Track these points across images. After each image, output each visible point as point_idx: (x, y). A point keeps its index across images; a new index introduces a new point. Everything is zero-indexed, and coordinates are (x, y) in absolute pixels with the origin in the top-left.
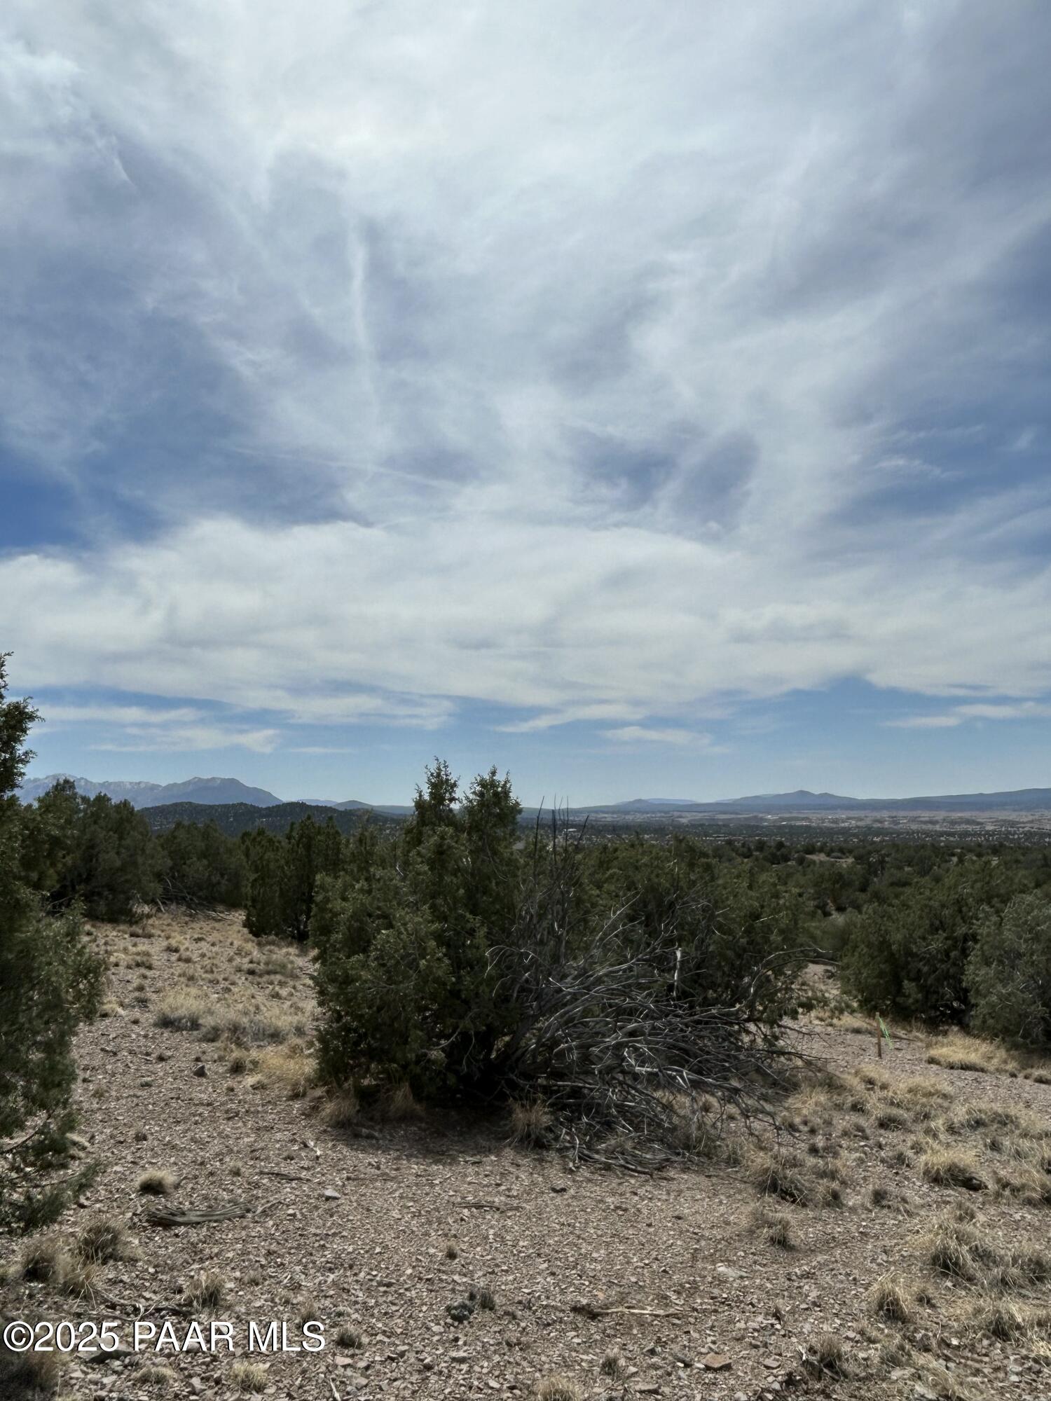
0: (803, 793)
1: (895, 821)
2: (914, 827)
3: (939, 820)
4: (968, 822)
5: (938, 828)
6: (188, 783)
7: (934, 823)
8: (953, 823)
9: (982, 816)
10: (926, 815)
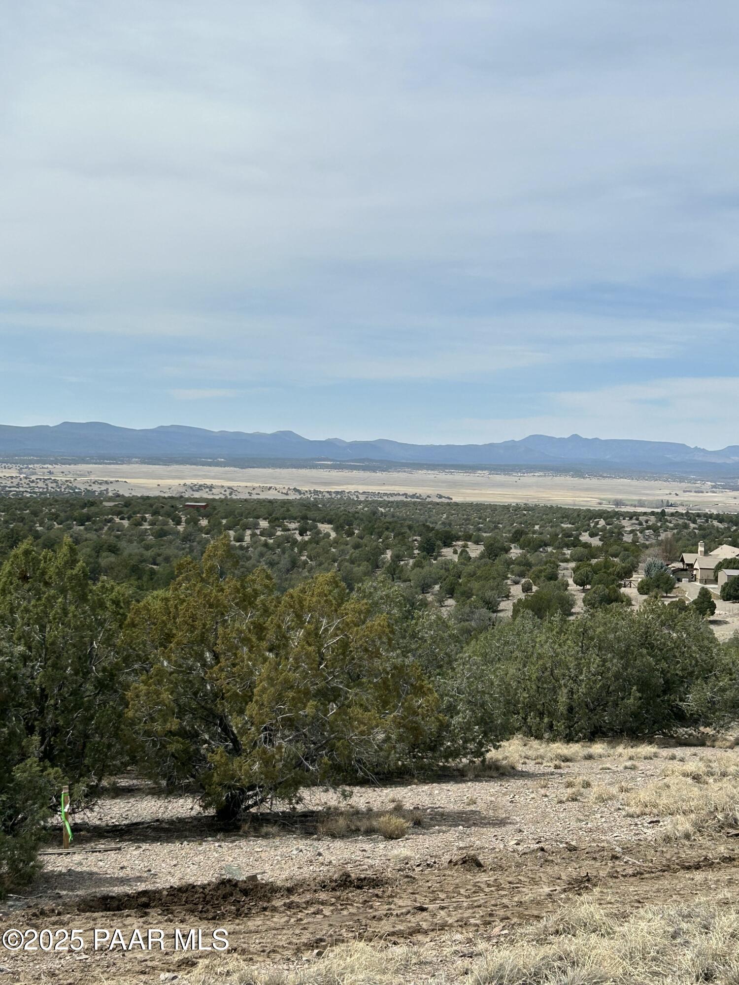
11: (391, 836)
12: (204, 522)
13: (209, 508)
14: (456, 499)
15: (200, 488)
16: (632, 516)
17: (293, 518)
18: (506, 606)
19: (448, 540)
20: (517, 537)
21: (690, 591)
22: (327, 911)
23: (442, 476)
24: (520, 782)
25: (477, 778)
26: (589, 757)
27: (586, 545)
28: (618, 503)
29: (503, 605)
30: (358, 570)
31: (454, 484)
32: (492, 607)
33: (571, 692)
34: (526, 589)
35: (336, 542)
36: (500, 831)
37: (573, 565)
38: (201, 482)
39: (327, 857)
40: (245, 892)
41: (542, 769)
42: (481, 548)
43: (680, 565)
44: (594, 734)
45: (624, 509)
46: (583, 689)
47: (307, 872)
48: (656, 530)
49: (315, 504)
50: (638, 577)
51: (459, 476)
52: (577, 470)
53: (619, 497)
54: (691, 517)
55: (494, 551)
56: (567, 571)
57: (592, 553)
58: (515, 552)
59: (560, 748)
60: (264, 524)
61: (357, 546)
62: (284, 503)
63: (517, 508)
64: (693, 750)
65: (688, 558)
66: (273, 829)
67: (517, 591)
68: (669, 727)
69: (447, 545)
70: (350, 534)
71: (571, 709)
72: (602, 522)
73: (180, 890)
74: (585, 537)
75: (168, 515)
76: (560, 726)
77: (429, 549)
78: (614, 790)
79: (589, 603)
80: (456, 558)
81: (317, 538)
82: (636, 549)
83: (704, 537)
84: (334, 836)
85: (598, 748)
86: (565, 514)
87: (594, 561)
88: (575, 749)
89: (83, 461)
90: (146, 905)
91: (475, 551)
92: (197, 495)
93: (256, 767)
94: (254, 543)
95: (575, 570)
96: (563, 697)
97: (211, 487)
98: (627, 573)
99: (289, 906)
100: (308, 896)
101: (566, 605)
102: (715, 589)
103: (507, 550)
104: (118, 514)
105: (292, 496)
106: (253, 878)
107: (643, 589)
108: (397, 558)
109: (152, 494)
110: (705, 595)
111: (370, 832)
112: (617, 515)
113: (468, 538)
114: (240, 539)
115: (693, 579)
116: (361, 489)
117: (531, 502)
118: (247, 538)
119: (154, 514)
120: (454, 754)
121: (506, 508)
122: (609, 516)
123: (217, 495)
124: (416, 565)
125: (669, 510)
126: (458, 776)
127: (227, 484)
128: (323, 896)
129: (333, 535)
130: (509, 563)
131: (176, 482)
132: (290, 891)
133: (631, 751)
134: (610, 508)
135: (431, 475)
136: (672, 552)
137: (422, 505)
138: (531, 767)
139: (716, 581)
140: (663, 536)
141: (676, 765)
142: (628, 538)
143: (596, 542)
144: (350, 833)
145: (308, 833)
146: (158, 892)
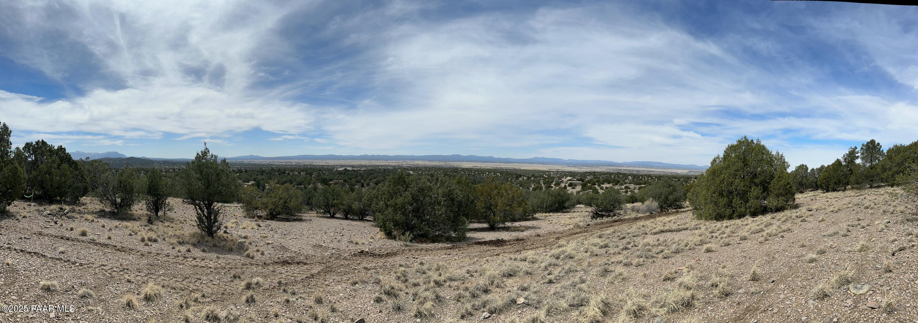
0: (251, 156)
1: (274, 162)
2: (278, 164)
3: (283, 162)
4: (289, 162)
5: (283, 164)
6: (107, 153)
7: (282, 163)
8: (286, 163)
9: (292, 161)
10: (280, 161)
11: (522, 231)
12: (477, 173)
13: (477, 170)
14: (521, 169)
15: (476, 166)
16: (552, 172)
17: (492, 172)
18: (531, 188)
19: (520, 176)
20: (533, 176)
21: (563, 185)
22: (517, 245)
23: (519, 164)
24: (540, 221)
25: (532, 220)
26: (550, 216)
27: (545, 177)
28: (550, 169)
29: (530, 188)
30: (504, 182)
31: (522, 166)
32: (528, 188)
33: (546, 204)
34: (534, 185)
35: (500, 176)
36: (540, 230)
37: (543, 181)
38: (476, 165)
39: (513, 235)
40: (501, 242)
41: (542, 218)
42: (526, 178)
43: (561, 181)
44: (550, 212)
45: (551, 171)
46: (548, 203)
47: (511, 238)
48: (557, 174)
49: (496, 169)
50: (554, 183)
51: (522, 165)
52: (543, 163)
53: (550, 168)
54: (563, 172)
55: (529, 178)
56: (542, 182)
57: (546, 178)
58: (532, 178)
59: (544, 214)
60: (487, 173)
61: (504, 177)
62: (491, 169)
63: (533, 170)
64: (567, 213)
65: (563, 179)
66: (501, 230)
67: (533, 186)
68: (563, 210)
69: (520, 177)
70: (503, 175)
71: (546, 207)
72: (547, 173)
73: (491, 241)
74: (544, 176)
75: (470, 171)
76: (544, 210)
77: (517, 178)
78: (557, 221)
79: (545, 188)
80: (522, 180)
81: (497, 176)
82: (553, 178)
83: (565, 175)
84: (512, 231)
85: (551, 214)
86: (541, 171)
87: (546, 180)
88: (547, 214)
89: (456, 162)
90: (485, 244)
91: (525, 178)
92: (475, 168)
93: (499, 218)
94: (486, 177)
95: (543, 182)
96: (545, 205)
97: (478, 166)
98: (552, 182)
99: (510, 244)
100: (512, 242)
101: (541, 188)
102: (567, 185)
103: (531, 178)
104: (462, 171)
105: (492, 168)
106: (503, 239)
107: (555, 185)
108: (511, 179)
109: (467, 167)
110: (565, 186)
111: (518, 230)
112: (550, 172)
113: (524, 176)
114: (483, 176)
115: (563, 183)
116: (505, 167)
117: (535, 169)
118: (484, 176)
119: (468, 171)
120: (529, 216)
121: (531, 170)
122: (549, 172)
123: (479, 168)
124: (515, 181)
125: (559, 171)
126: (529, 220)
127: (480, 166)
128: (515, 242)
129: (500, 175)
130: (531, 180)
131: (471, 165)
132: (509, 241)
133: (557, 214)
134: (549, 170)
135: (517, 164)
136: (560, 178)
137: (516, 170)
138: (540, 218)
139: (567, 183)
140: (558, 175)
141: (565, 216)
142: (552, 176)
143: (546, 176)
144: (515, 231)
145: (507, 231)
146: (487, 241)
